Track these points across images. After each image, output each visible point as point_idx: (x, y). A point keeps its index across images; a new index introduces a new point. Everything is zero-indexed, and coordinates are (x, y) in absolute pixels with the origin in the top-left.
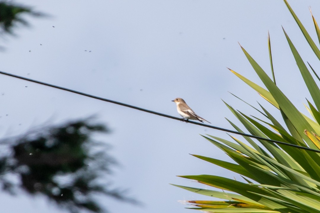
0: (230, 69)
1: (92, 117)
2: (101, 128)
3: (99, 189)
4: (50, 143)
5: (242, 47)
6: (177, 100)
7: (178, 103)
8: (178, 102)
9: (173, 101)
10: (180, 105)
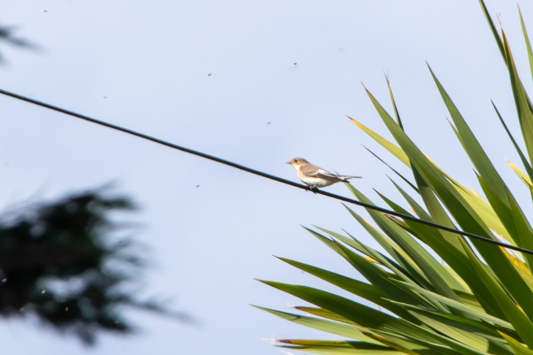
0: (351, 119)
1: (107, 186)
2: (122, 204)
3: (124, 299)
4: (38, 230)
5: (367, 91)
6: (296, 161)
7: (297, 167)
8: (298, 164)
9: (290, 163)
10: (301, 169)
